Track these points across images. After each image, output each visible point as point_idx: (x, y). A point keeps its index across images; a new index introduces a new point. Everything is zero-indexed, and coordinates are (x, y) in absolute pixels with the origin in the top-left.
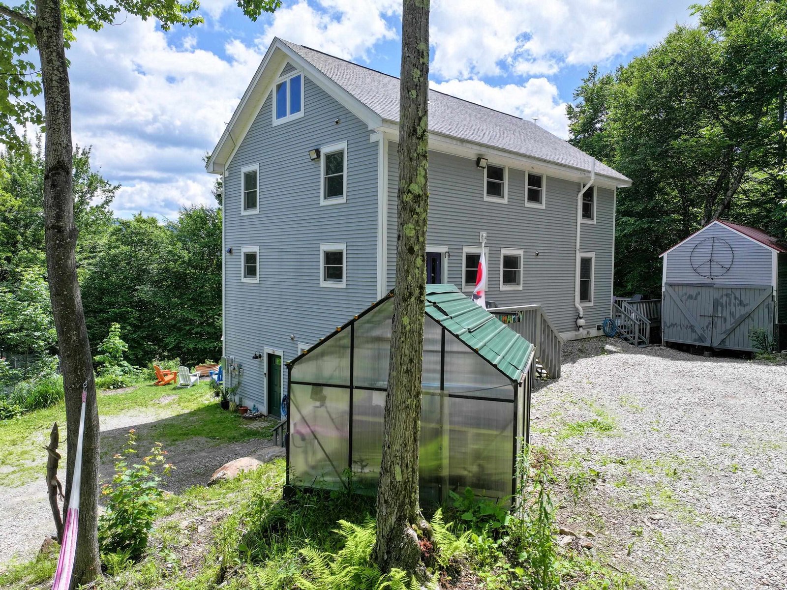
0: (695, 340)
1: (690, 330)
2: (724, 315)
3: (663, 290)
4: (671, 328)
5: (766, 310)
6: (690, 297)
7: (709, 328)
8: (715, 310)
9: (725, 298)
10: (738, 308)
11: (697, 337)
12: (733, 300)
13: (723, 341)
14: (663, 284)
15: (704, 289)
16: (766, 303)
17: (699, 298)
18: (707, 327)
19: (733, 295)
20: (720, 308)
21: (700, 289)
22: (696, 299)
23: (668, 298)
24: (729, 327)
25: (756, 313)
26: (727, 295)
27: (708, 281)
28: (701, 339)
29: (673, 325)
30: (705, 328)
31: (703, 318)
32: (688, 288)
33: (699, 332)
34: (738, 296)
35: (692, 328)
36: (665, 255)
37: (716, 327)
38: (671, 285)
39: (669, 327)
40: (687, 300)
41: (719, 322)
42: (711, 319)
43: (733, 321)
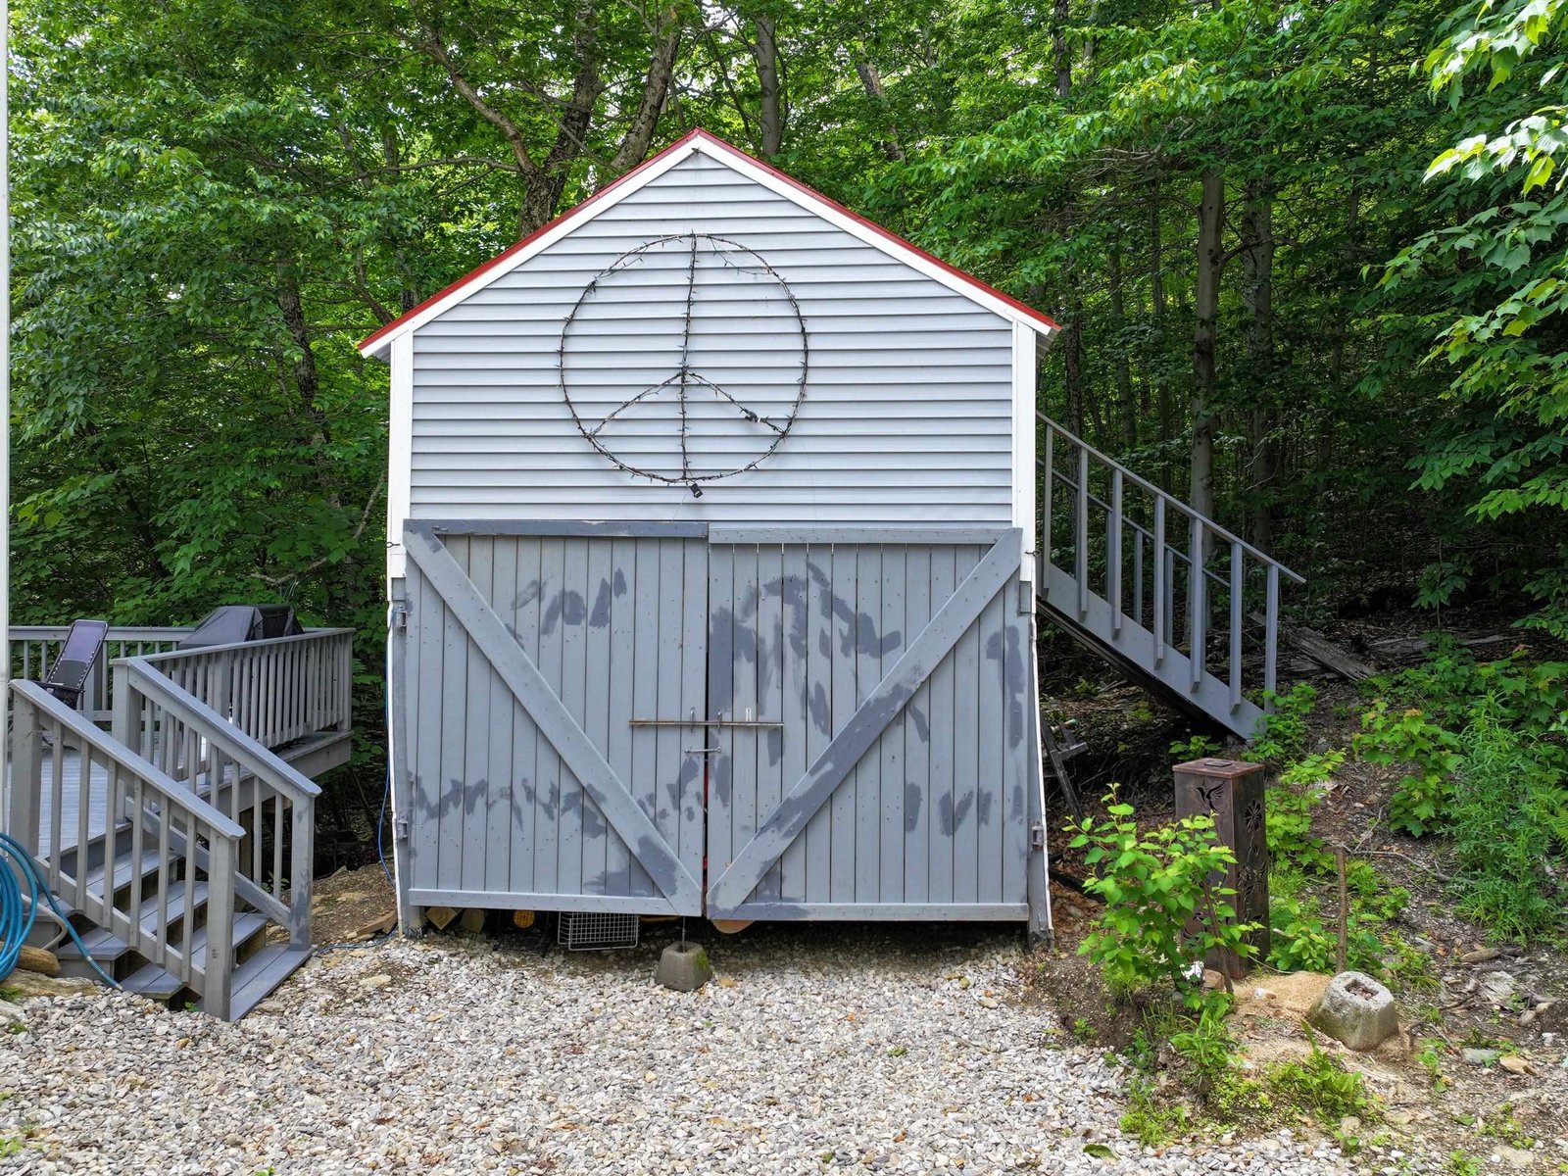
0: (606, 883)
1: (571, 820)
2: (771, 715)
3: (396, 565)
4: (454, 813)
5: (992, 668)
6: (568, 607)
7: (690, 801)
8: (716, 686)
9: (771, 604)
10: (844, 664)
11: (616, 863)
12: (817, 621)
13: (772, 875)
14: (395, 531)
15: (648, 555)
16: (992, 627)
17: (620, 605)
18: (677, 792)
19: (815, 589)
20: (745, 671)
21: (623, 556)
22: (602, 617)
23: (425, 618)
24: (800, 784)
25: (942, 688)
26: (785, 588)
27: (668, 507)
28: (644, 870)
29: (465, 795)
30: (664, 800)
31: (646, 740)
32: (552, 553)
33: (631, 827)
34: (844, 591)
35: (586, 805)
36: (400, 342)
37: (726, 792)
38: (445, 535)
39: (439, 812)
40: (545, 630)
41: (743, 751)
42: (695, 742)
43: (821, 744)
